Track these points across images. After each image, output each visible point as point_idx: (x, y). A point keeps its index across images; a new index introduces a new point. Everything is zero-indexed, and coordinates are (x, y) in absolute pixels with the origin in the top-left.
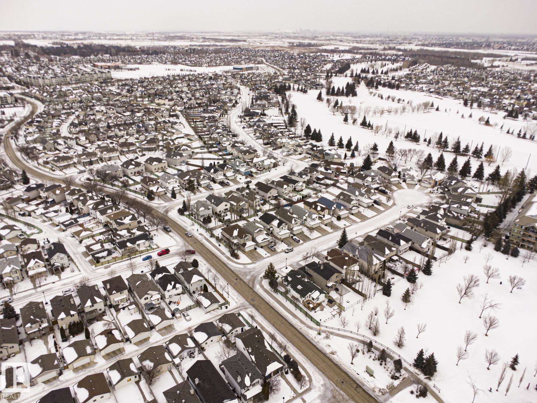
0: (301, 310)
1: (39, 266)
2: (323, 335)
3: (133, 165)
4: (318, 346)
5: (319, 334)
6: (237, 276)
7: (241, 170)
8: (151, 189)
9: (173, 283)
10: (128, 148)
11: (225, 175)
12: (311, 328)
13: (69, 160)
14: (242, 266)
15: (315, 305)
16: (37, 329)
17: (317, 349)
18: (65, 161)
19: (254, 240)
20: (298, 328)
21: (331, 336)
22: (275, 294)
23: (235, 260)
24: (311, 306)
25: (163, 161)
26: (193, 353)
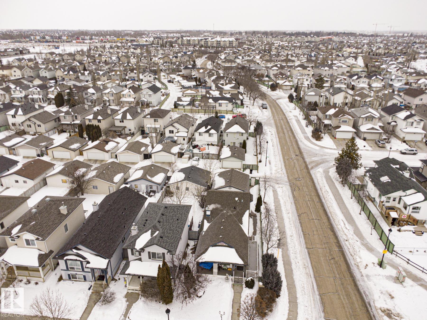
0: (370, 215)
1: (130, 96)
2: (390, 271)
3: (278, 67)
4: (360, 283)
5: (381, 264)
6: (301, 153)
7: (395, 85)
8: (278, 82)
9: (209, 127)
10: (287, 64)
11: (369, 85)
12: (370, 249)
13: (233, 63)
14: (317, 148)
15: (404, 217)
16: (69, 123)
17: (356, 285)
18: (230, 63)
19: (355, 126)
20: (342, 237)
21: (408, 282)
22: (339, 186)
23: (314, 141)
24: (394, 215)
25: (308, 69)
26: (154, 192)
